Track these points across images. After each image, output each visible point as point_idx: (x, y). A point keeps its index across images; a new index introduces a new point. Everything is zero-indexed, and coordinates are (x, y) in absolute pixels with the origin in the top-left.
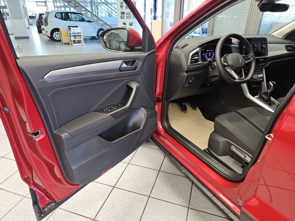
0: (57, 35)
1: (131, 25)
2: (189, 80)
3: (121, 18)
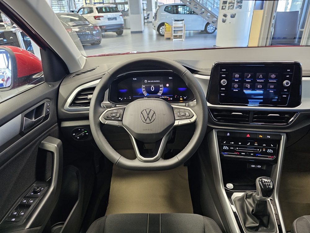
0: (163, 30)
1: (233, 16)
2: (74, 134)
3: (222, 9)
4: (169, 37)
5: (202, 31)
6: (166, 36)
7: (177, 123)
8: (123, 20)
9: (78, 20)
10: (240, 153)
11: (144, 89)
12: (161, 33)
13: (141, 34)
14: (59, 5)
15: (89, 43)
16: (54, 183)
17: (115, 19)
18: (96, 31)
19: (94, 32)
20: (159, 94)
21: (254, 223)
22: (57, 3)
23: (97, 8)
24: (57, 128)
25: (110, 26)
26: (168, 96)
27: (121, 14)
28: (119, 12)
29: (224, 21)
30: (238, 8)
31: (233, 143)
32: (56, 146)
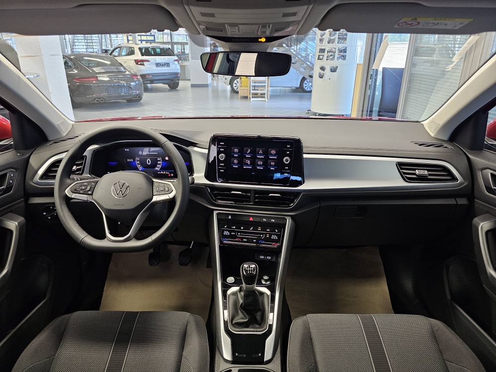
0: (238, 84)
1: (334, 70)
2: (45, 213)
3: (319, 59)
4: (246, 95)
5: (297, 88)
6: (241, 93)
7: (155, 199)
8: (178, 67)
9: (109, 64)
10: (242, 238)
11: (138, 162)
12: (235, 88)
13: (206, 88)
14: (86, 41)
15: (122, 99)
16: (9, 265)
17: (168, 65)
18: (135, 82)
19: (132, 84)
20: (157, 169)
21: (244, 319)
22: (83, 38)
23: (140, 49)
24: (23, 204)
25: (158, 74)
26: (168, 172)
27: (176, 58)
28: (174, 55)
29: (321, 76)
30: (341, 59)
31: (234, 227)
32: (17, 223)
